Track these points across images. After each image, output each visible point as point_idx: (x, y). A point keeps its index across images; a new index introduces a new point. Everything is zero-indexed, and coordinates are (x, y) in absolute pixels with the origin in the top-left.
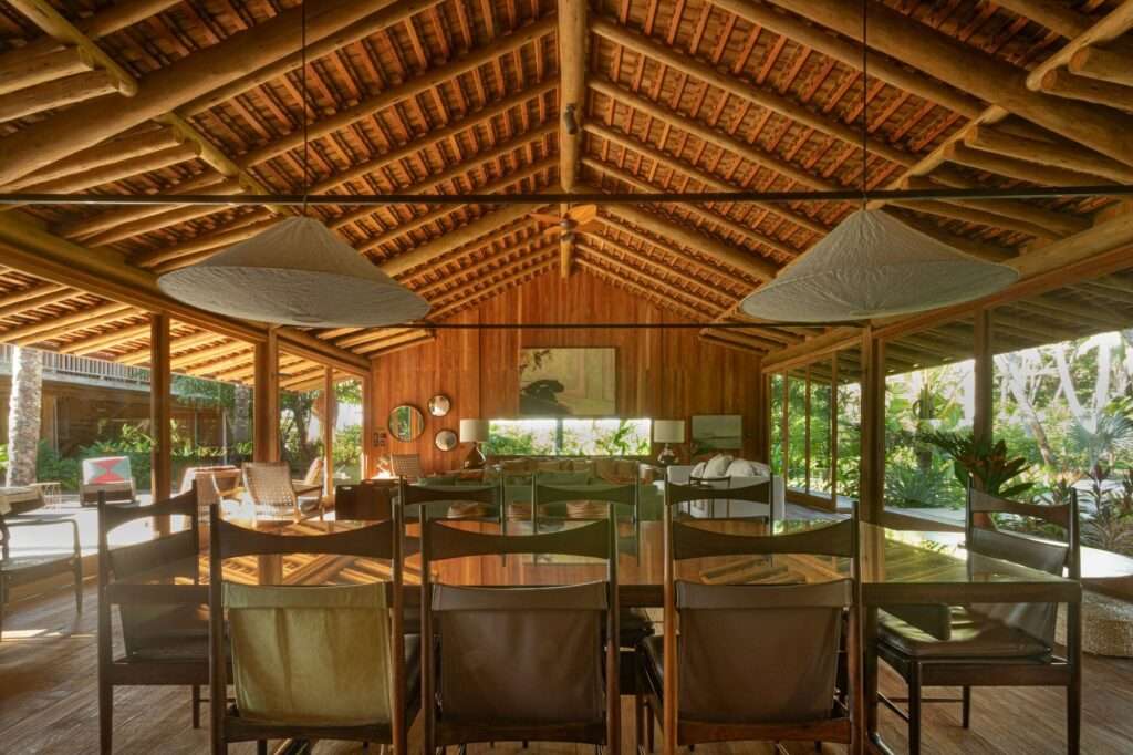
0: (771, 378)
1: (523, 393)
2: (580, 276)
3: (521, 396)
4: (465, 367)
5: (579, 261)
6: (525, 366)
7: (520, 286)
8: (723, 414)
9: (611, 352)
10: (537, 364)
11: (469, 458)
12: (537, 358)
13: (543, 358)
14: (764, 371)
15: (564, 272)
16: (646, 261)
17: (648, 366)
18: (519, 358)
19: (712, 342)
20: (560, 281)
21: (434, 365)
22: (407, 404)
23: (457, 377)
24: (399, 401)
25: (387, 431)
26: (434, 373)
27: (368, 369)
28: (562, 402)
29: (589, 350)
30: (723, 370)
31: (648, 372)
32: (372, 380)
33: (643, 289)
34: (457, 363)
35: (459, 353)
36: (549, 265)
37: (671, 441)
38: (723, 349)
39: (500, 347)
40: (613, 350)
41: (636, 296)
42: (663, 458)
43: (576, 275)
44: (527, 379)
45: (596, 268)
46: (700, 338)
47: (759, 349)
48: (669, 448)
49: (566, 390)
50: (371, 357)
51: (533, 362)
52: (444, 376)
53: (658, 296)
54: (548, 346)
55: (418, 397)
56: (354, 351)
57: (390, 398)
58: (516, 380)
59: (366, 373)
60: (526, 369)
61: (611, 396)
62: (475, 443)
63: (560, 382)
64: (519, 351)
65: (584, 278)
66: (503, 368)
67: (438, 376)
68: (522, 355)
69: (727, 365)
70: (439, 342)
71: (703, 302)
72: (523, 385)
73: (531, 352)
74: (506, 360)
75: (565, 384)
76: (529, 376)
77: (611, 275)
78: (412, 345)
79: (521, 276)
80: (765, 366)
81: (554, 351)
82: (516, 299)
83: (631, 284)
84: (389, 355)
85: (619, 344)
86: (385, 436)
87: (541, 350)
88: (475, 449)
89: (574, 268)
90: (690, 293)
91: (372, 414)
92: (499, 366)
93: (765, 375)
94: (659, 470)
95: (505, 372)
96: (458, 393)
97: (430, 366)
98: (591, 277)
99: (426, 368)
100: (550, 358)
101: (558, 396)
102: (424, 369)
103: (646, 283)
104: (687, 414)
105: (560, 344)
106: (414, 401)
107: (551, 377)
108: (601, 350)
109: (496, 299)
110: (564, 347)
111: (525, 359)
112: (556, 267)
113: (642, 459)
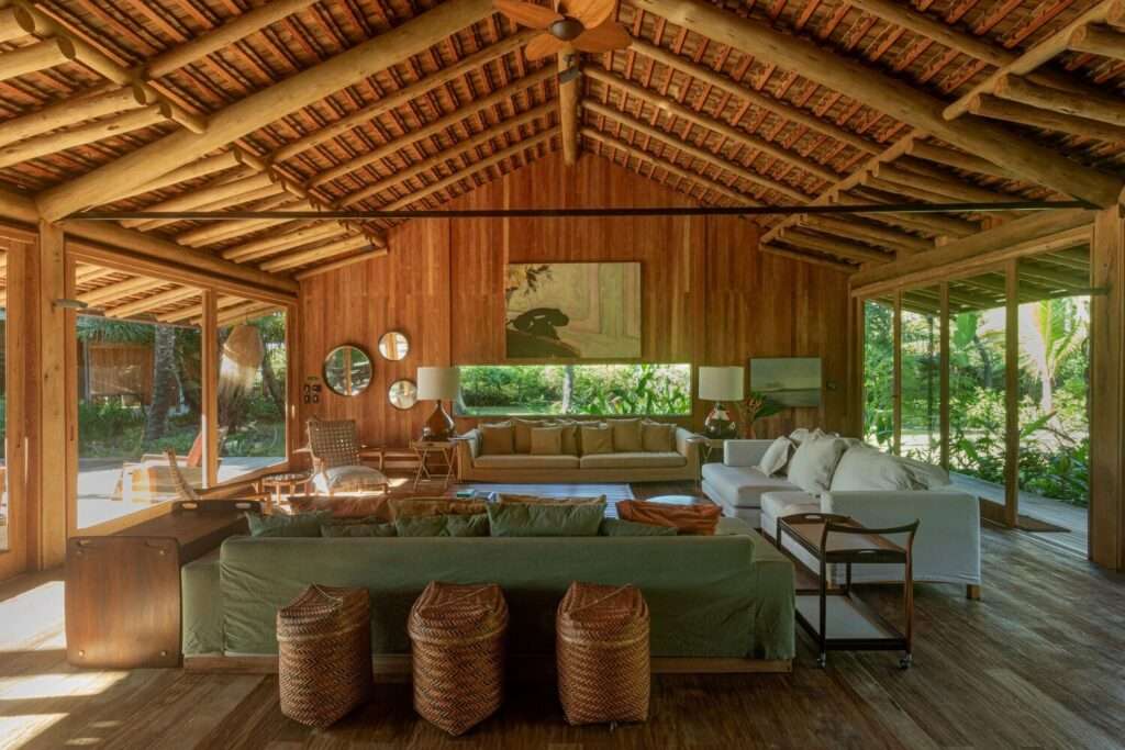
0: (863, 303)
1: (511, 327)
2: (590, 162)
3: (507, 331)
4: (431, 292)
5: (589, 133)
6: (514, 289)
7: (506, 177)
8: (793, 356)
9: (633, 269)
10: (531, 285)
11: (429, 423)
12: (531, 277)
13: (538, 277)
14: (854, 294)
15: (568, 155)
16: (692, 119)
17: (687, 289)
18: (505, 278)
19: (777, 252)
20: (563, 171)
21: (387, 290)
22: (349, 343)
23: (420, 306)
24: (337, 339)
25: (320, 381)
26: (387, 299)
27: (293, 294)
28: (564, 340)
29: (604, 265)
30: (794, 295)
31: (687, 296)
32: (300, 312)
33: (682, 174)
34: (419, 284)
35: (421, 270)
36: (546, 139)
37: (726, 398)
38: (793, 262)
39: (479, 262)
40: (638, 265)
41: (669, 187)
42: (713, 422)
43: (585, 159)
44: (517, 307)
45: (612, 144)
46: (761, 248)
47: (845, 262)
48: (721, 408)
49: (571, 323)
50: (299, 278)
51: (525, 284)
52: (400, 306)
53: (706, 184)
54: (546, 260)
55: (365, 334)
56: (264, 267)
57: (326, 337)
58: (502, 310)
59: (290, 301)
60: (515, 293)
61: (634, 330)
62: (439, 402)
63: (564, 311)
64: (505, 268)
65: (597, 162)
66: (483, 292)
67: (392, 305)
68: (509, 275)
69: (799, 285)
70: (394, 256)
71: (776, 187)
72: (511, 315)
73: (522, 269)
74: (488, 281)
75: (569, 316)
76: (518, 304)
77: (635, 154)
78: (355, 260)
79: (505, 156)
80: (854, 287)
81: (553, 267)
82: (501, 193)
83: (665, 166)
84: (325, 274)
85: (646, 256)
86: (319, 388)
87: (536, 267)
88: (439, 409)
89: (582, 147)
90: (757, 174)
91: (302, 358)
92: (478, 290)
93: (855, 299)
94: (708, 442)
95: (486, 297)
96: (420, 327)
97: (382, 289)
98: (608, 161)
99: (377, 292)
100: (549, 277)
101: (560, 330)
102: (375, 294)
103: (686, 163)
104: (743, 357)
105: (562, 257)
106: (360, 339)
107: (550, 305)
108: (620, 265)
109: (473, 194)
110: (567, 261)
111: (513, 278)
112: (556, 145)
113: (682, 421)
